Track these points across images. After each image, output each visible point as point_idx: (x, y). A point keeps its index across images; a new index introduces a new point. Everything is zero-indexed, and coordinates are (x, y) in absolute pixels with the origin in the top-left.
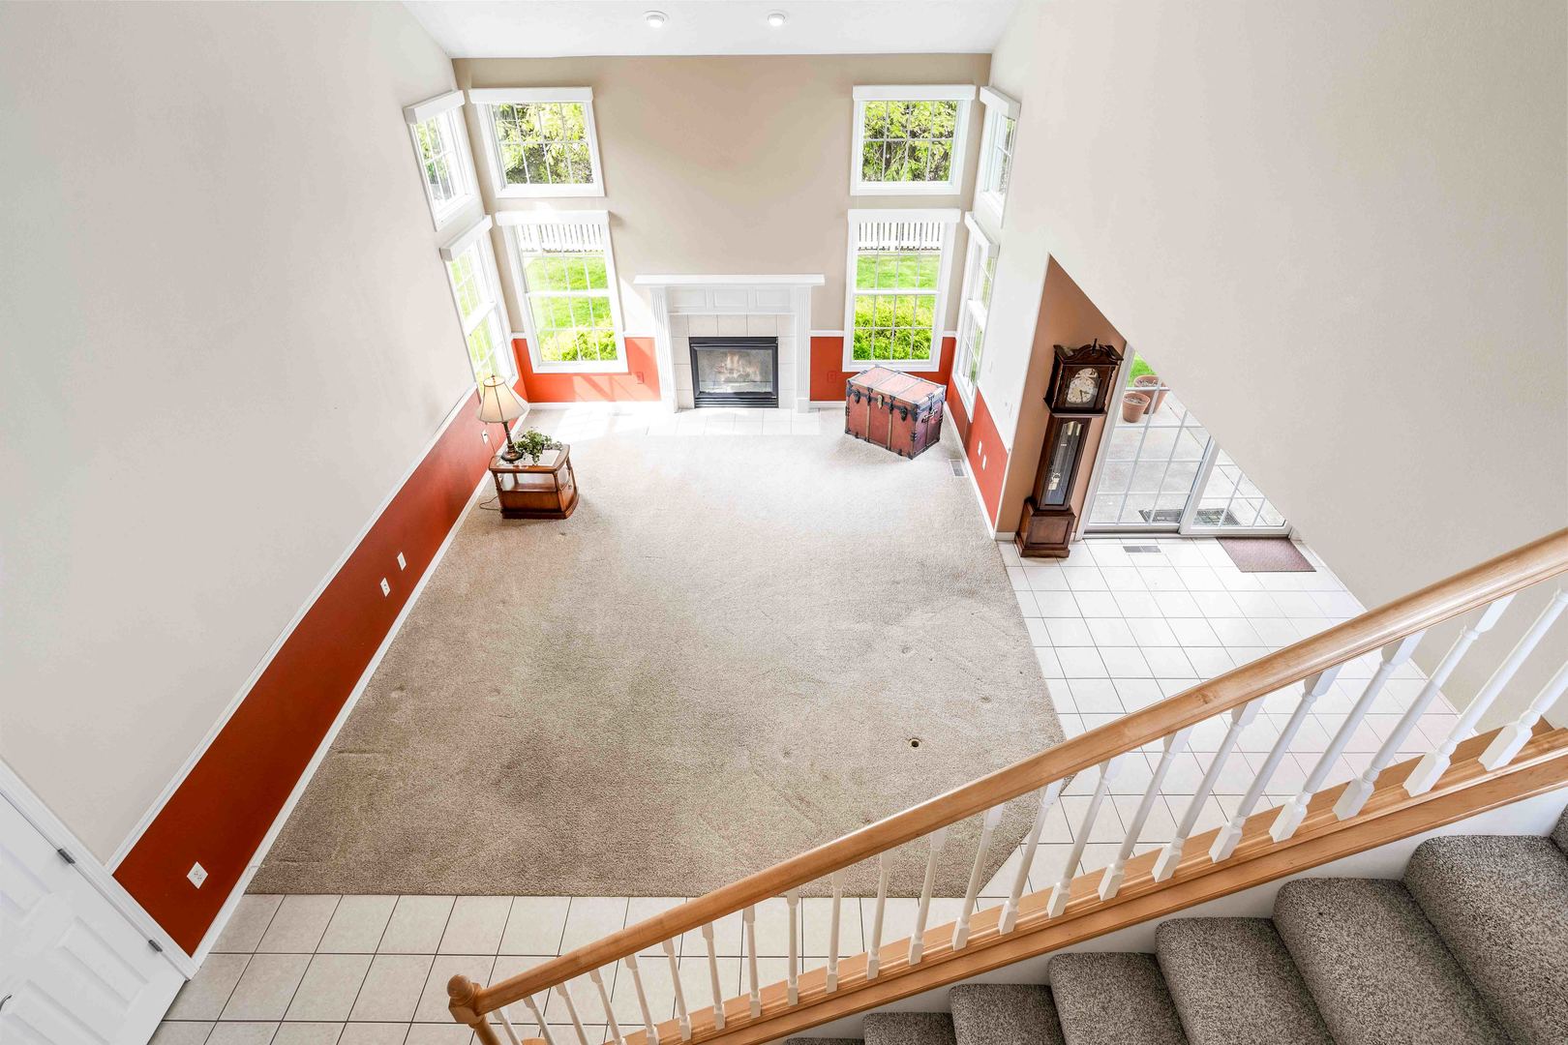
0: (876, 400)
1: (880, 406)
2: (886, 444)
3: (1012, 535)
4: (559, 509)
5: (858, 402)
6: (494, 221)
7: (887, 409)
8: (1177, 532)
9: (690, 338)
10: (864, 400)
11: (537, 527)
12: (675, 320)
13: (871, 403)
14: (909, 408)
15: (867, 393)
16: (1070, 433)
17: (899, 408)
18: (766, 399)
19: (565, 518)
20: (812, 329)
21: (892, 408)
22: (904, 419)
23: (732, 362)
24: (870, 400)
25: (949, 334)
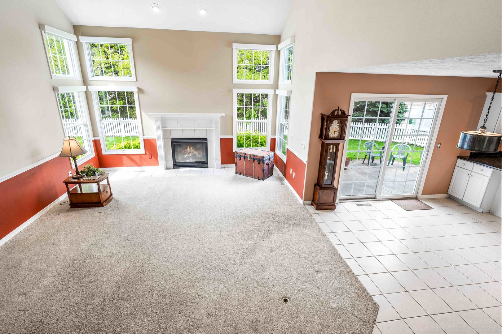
0: (247, 157)
1: (249, 160)
2: (252, 176)
3: (310, 202)
4: (100, 202)
5: (240, 159)
6: (87, 88)
7: (252, 160)
8: (375, 198)
9: (171, 139)
10: (242, 158)
11: (87, 210)
12: (165, 131)
13: (245, 159)
14: (261, 159)
15: (244, 155)
16: (331, 151)
17: (257, 159)
18: (204, 164)
19: (103, 206)
20: (221, 135)
21: (254, 160)
22: (259, 164)
23: (190, 149)
24: (245, 158)
25: (273, 137)
